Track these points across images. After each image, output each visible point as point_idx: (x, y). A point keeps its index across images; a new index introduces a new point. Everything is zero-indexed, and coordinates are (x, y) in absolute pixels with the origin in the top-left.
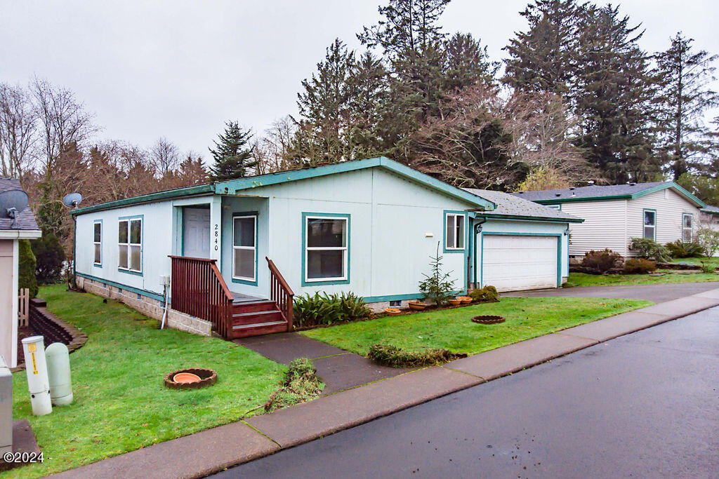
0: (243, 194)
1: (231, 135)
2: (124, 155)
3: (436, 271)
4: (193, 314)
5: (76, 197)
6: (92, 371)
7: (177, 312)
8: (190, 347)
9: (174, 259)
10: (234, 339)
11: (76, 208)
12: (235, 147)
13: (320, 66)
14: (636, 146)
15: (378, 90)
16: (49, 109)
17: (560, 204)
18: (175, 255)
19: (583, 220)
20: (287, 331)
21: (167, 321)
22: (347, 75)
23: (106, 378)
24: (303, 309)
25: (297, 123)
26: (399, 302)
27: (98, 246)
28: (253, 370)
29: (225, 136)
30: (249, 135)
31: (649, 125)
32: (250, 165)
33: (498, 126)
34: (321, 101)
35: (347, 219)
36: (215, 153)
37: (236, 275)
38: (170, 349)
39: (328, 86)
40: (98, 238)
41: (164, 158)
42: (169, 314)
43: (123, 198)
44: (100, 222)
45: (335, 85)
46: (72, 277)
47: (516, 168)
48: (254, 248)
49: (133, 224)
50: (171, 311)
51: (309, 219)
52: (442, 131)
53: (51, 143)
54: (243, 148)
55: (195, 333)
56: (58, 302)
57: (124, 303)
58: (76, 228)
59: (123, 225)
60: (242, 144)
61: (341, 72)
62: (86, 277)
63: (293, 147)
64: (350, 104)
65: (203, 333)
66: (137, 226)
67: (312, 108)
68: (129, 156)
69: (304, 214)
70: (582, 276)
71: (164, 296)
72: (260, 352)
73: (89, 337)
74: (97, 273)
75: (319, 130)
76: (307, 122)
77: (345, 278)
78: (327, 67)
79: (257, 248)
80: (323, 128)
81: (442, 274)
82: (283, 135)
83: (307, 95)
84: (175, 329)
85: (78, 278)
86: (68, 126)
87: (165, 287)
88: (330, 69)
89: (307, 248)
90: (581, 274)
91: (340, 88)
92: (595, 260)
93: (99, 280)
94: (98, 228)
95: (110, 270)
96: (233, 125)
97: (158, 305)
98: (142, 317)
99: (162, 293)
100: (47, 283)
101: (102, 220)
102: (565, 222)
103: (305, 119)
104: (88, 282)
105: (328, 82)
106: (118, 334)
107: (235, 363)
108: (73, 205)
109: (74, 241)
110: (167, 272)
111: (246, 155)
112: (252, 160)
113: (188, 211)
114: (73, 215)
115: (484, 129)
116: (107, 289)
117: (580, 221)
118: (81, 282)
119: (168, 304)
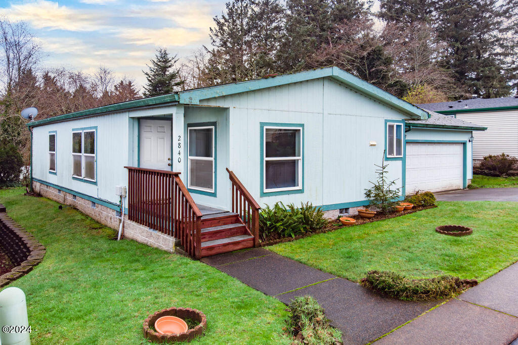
0: (205, 104)
1: (161, 59)
2: (71, 77)
3: (381, 179)
4: (152, 226)
5: (33, 111)
6: (54, 308)
7: (134, 223)
8: (158, 269)
9: (131, 170)
10: (203, 257)
11: (33, 121)
12: (164, 69)
13: (228, 5)
14: (490, 67)
15: (274, 25)
16: (8, 38)
17: (455, 114)
18: (131, 165)
19: (486, 129)
20: (254, 246)
21: (123, 230)
22: (250, 12)
23: (70, 320)
24: (268, 223)
25: (210, 52)
26: (347, 209)
27: (52, 155)
28: (242, 306)
29: (156, 60)
30: (175, 59)
31: (498, 50)
32: (177, 84)
33: (380, 51)
34: (229, 34)
35: (301, 128)
36: (148, 75)
37: (192, 184)
38: (136, 270)
39: (234, 21)
40: (52, 147)
41: (103, 80)
42: (125, 225)
43: (70, 112)
44: (55, 134)
45: (240, 20)
46: (29, 182)
47: (396, 85)
48: (212, 159)
49: (87, 134)
50: (128, 222)
51: (266, 129)
52: (333, 55)
53: (10, 66)
54: (170, 71)
55: (155, 246)
56: (17, 207)
57: (78, 210)
58: (32, 138)
59: (77, 137)
60: (170, 67)
61: (245, 10)
62: (42, 182)
63: (207, 71)
64: (252, 36)
65: (165, 248)
66: (91, 136)
67: (221, 40)
68: (75, 78)
69: (262, 125)
70: (482, 178)
71: (120, 206)
72: (239, 278)
73: (47, 248)
74: (52, 179)
75: (228, 57)
76: (218, 51)
77: (300, 187)
78: (234, 7)
79: (215, 159)
80: (231, 56)
81: (388, 181)
82: (199, 61)
83: (218, 29)
84: (133, 240)
85: (35, 183)
86: (24, 52)
87: (121, 196)
88: (236, 7)
89: (266, 159)
90: (481, 176)
91: (244, 23)
92: (494, 163)
93: (54, 186)
94: (52, 139)
95: (64, 177)
96: (163, 51)
97: (113, 214)
98: (97, 226)
99: (118, 203)
100: (8, 187)
101: (56, 132)
102: (469, 130)
103: (216, 49)
104: (44, 188)
105: (235, 18)
106: (77, 247)
107: (216, 295)
108: (30, 118)
109: (30, 149)
110: (123, 182)
111: (173, 76)
112: (178, 80)
113: (143, 122)
114: (29, 127)
115: (369, 54)
116: (62, 194)
117: (483, 129)
118: (37, 186)
119: (125, 214)
